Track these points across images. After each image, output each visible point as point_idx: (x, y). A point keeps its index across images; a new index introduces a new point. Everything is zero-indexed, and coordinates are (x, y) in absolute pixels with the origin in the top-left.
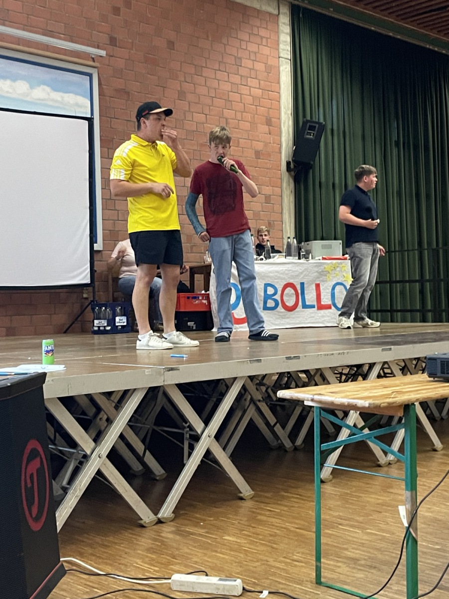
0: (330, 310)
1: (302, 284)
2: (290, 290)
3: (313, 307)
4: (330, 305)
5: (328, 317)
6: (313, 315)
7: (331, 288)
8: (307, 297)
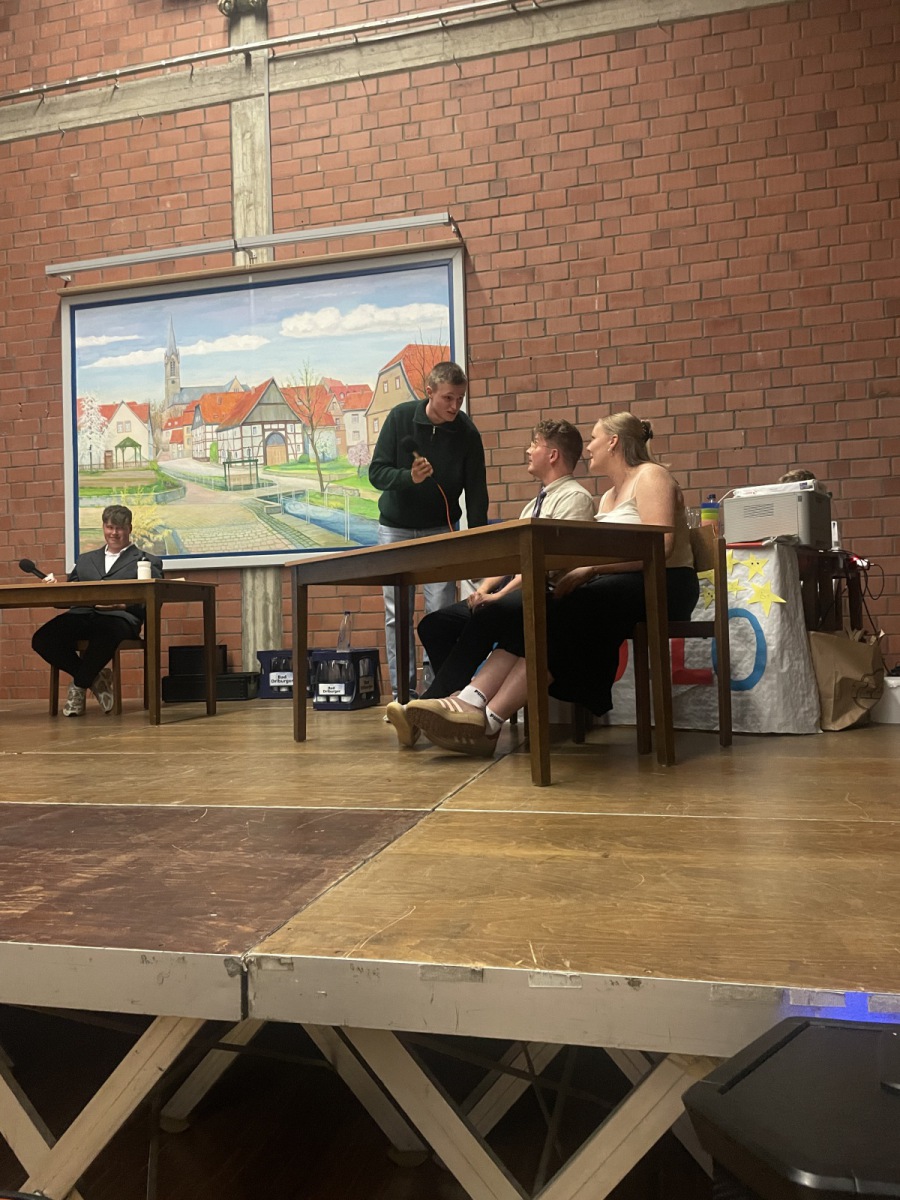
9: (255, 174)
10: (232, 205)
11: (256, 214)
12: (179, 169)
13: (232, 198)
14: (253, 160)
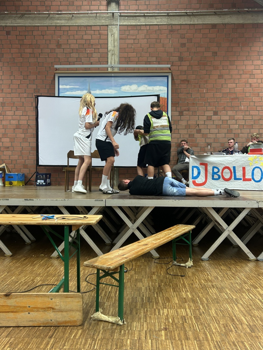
0: (251, 182)
1: (234, 168)
2: (226, 170)
3: (240, 179)
4: (251, 179)
5: (249, 185)
6: (240, 184)
7: (252, 170)
8: (237, 174)
9: (114, 46)
10: (107, 54)
11: (115, 57)
12: (92, 42)
13: (108, 52)
14: (114, 42)
